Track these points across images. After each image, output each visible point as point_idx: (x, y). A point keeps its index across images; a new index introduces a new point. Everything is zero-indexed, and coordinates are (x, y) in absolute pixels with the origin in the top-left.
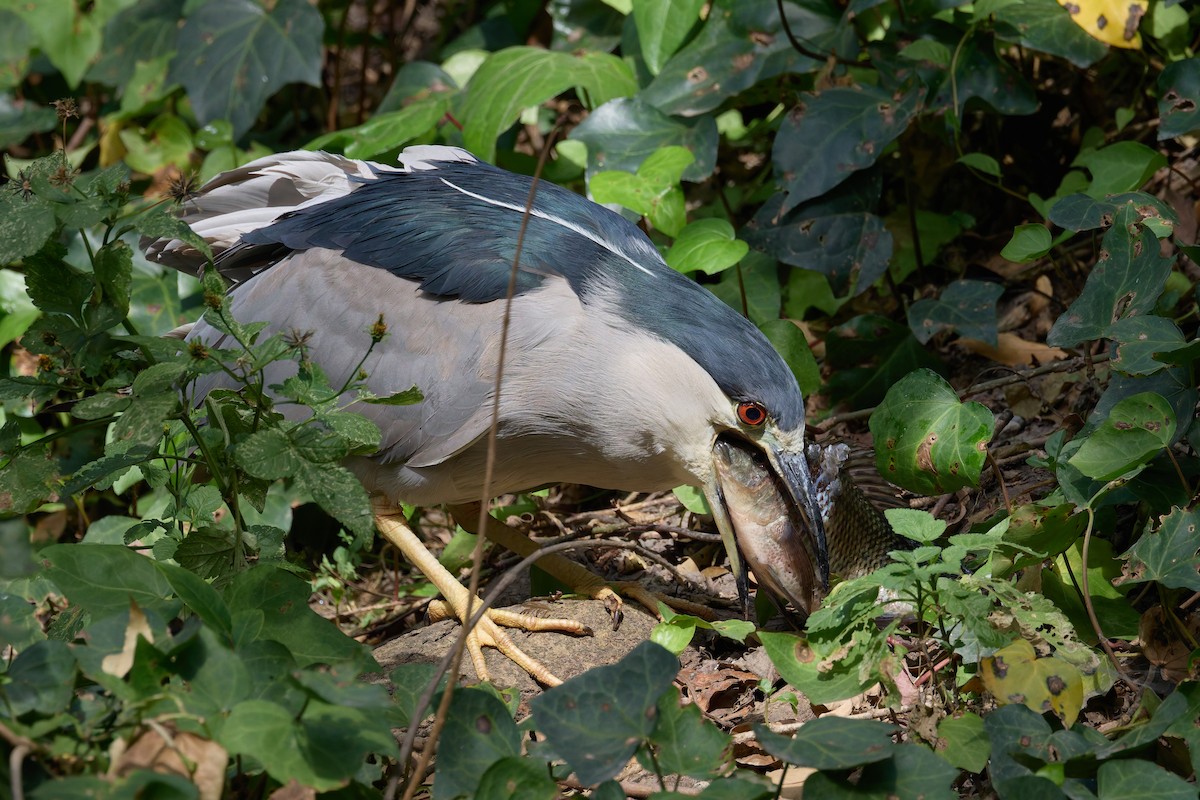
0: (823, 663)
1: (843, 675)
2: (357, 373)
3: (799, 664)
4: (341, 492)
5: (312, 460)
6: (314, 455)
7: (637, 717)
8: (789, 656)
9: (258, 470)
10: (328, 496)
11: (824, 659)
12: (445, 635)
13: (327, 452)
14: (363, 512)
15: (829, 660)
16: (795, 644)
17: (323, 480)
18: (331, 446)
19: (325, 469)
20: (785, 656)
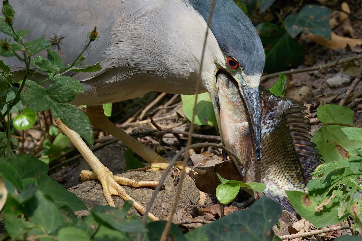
0: (318, 207)
1: (327, 213)
2: (80, 57)
3: (305, 207)
4: (74, 117)
5: (58, 101)
6: (59, 98)
7: (261, 236)
8: (299, 203)
9: (32, 106)
10: (68, 120)
11: (318, 205)
12: (92, 188)
13: (65, 97)
14: (87, 128)
15: (321, 205)
16: (302, 197)
17: (64, 111)
18: (67, 95)
19: (65, 106)
20: (298, 202)
